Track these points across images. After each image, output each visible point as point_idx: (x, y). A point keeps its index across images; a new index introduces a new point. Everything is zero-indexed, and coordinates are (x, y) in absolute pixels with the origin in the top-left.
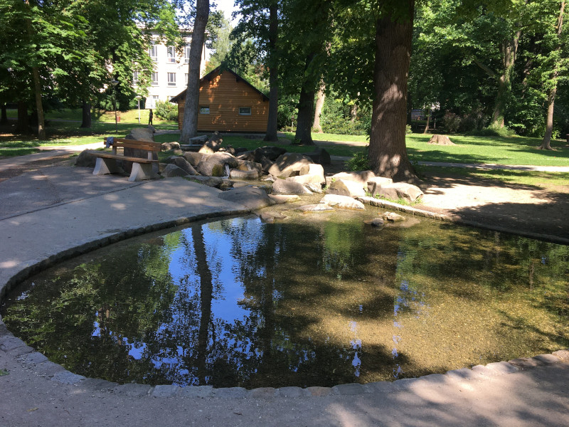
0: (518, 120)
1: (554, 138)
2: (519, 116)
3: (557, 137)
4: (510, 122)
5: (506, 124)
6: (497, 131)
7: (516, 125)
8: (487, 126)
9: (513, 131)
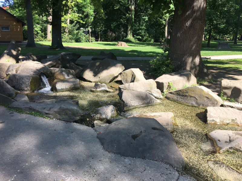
0: (138, 35)
1: (152, 42)
2: (139, 33)
3: (153, 42)
4: (135, 36)
5: (133, 36)
6: (130, 40)
7: (138, 37)
8: (126, 38)
9: (136, 40)
